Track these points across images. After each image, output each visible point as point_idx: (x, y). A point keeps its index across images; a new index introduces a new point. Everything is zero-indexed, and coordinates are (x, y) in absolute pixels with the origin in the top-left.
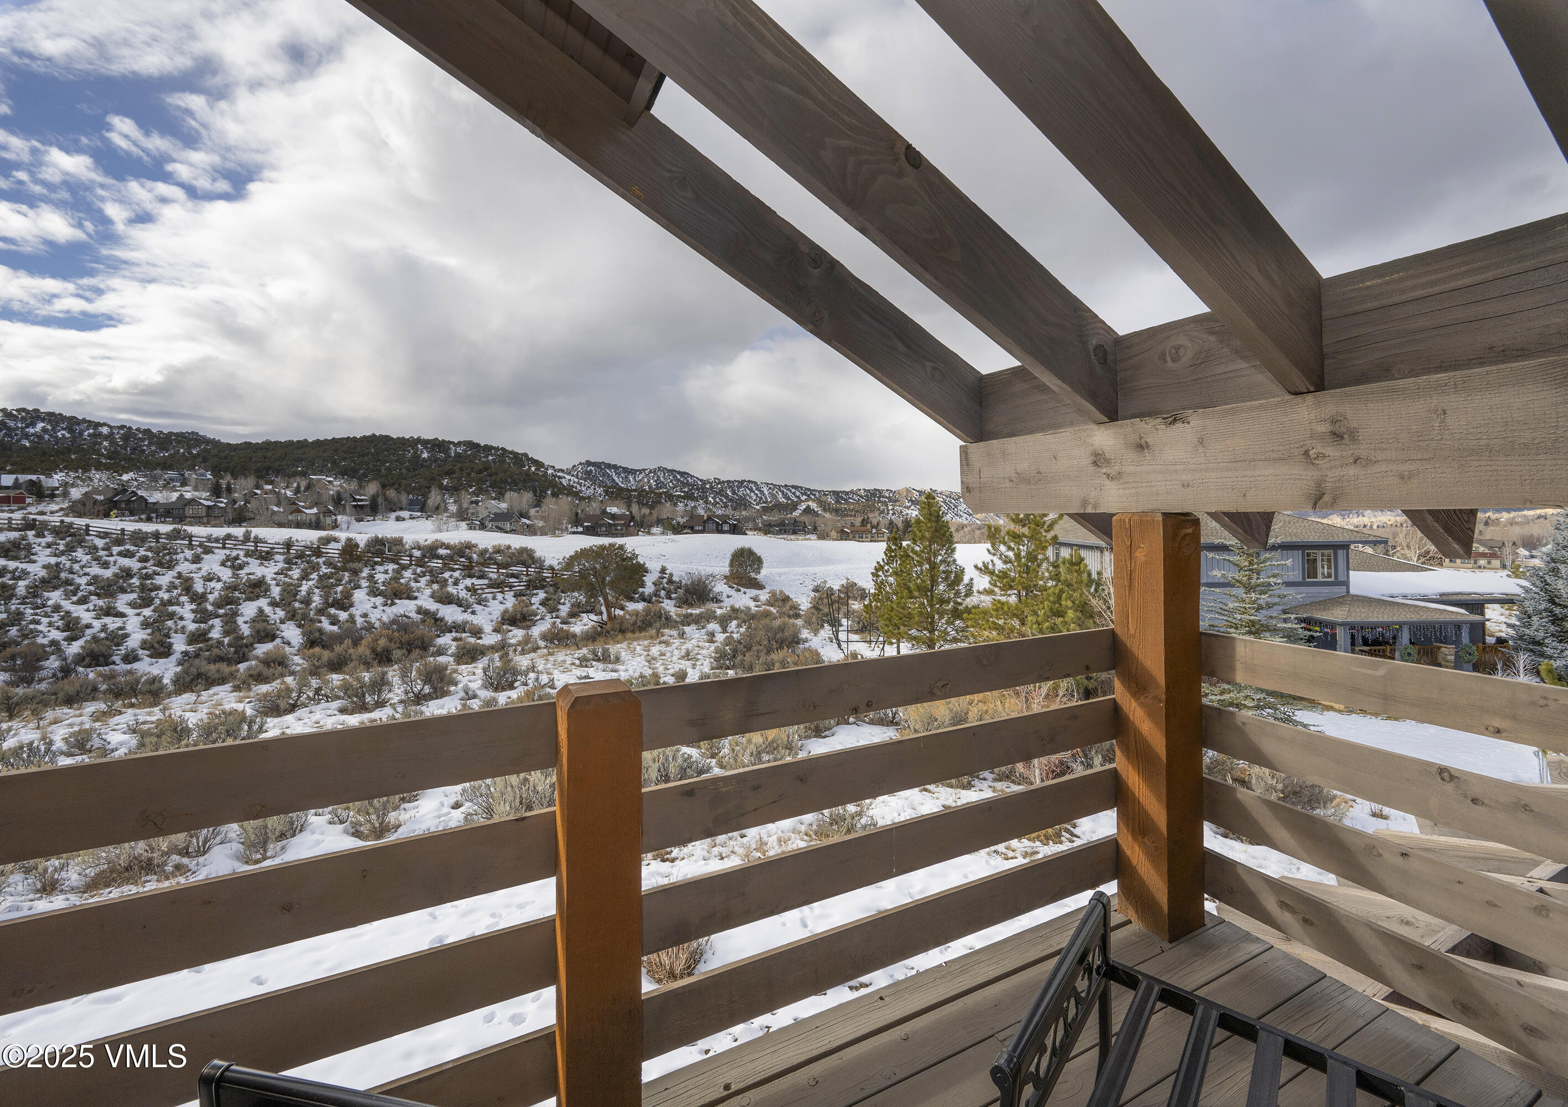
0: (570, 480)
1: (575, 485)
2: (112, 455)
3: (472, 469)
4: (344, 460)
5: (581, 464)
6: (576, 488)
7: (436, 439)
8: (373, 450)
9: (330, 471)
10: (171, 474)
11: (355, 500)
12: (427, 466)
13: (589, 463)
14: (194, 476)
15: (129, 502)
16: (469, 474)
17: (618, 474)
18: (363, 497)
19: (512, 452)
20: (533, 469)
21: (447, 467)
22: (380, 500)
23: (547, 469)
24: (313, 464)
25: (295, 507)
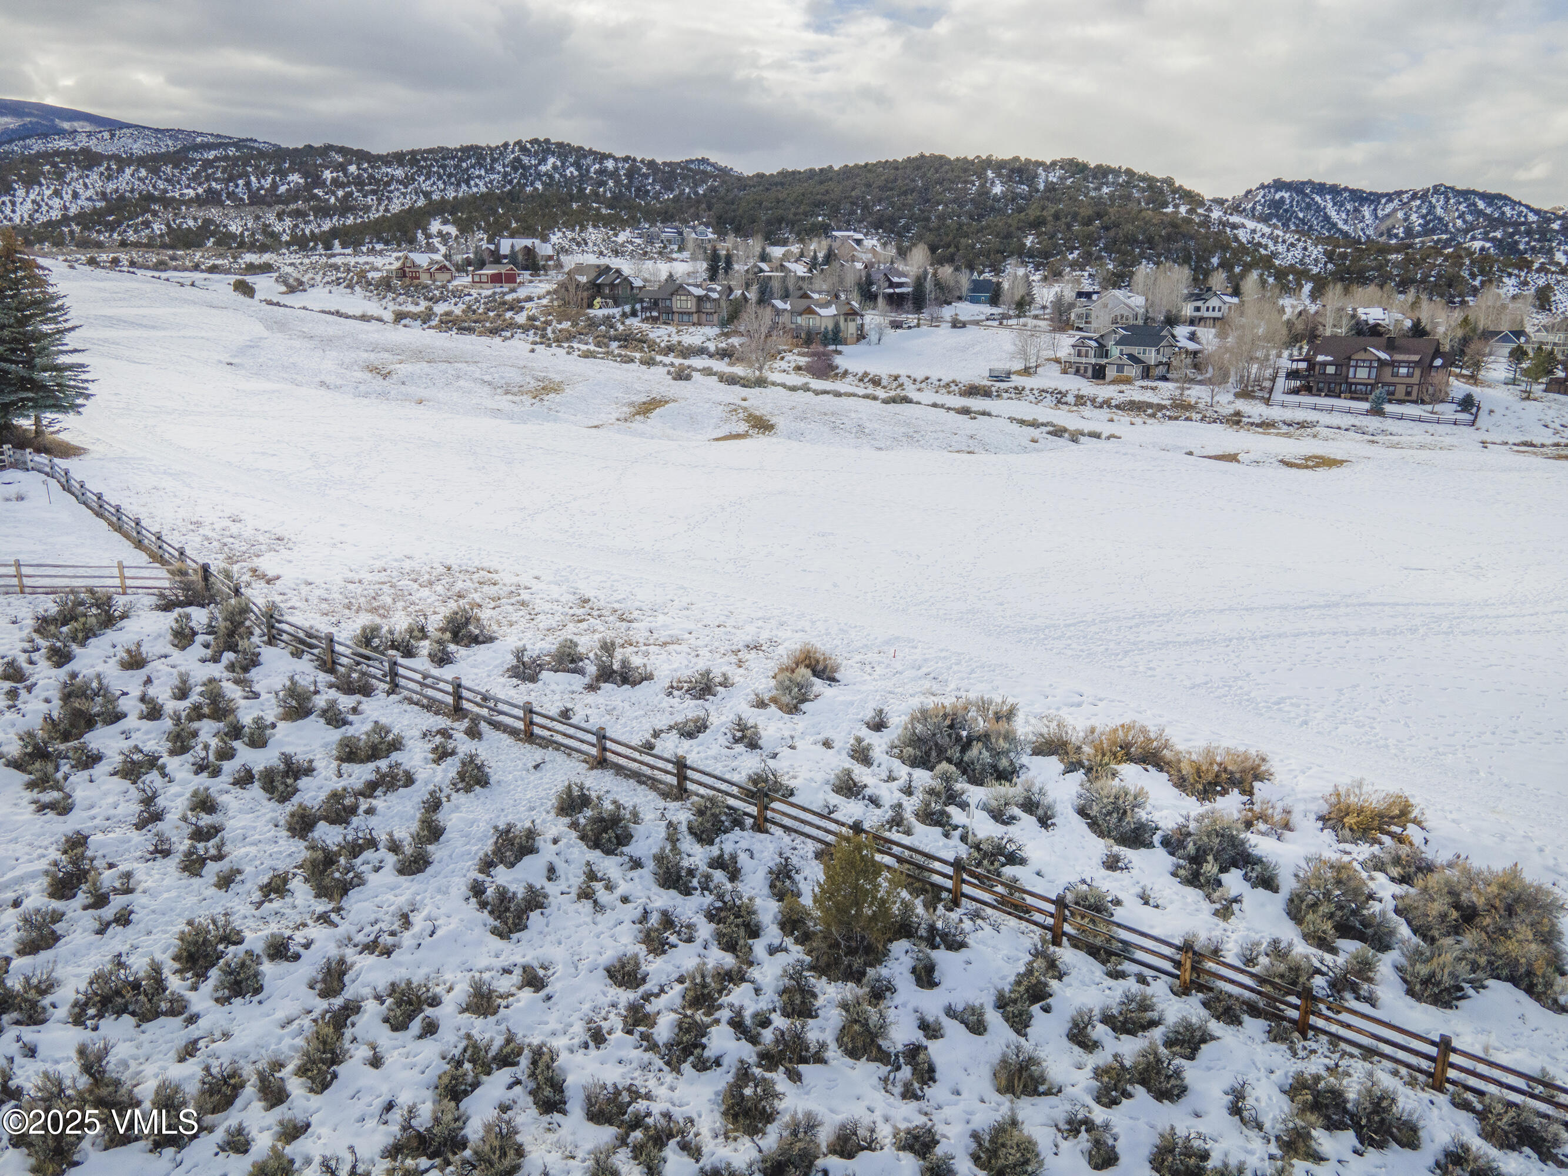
0: (1254, 231)
1: (1264, 241)
2: (614, 202)
3: (1075, 216)
4: (880, 201)
5: (1263, 187)
6: (1266, 247)
7: (1016, 159)
8: (920, 183)
9: (860, 221)
10: (669, 232)
11: (892, 285)
12: (1000, 210)
13: (1279, 185)
14: (694, 235)
15: (612, 285)
16: (1069, 226)
17: (1339, 205)
18: (903, 280)
19: (1143, 178)
20: (1183, 210)
21: (1033, 212)
22: (929, 285)
23: (1209, 210)
24: (838, 211)
25: (805, 303)
